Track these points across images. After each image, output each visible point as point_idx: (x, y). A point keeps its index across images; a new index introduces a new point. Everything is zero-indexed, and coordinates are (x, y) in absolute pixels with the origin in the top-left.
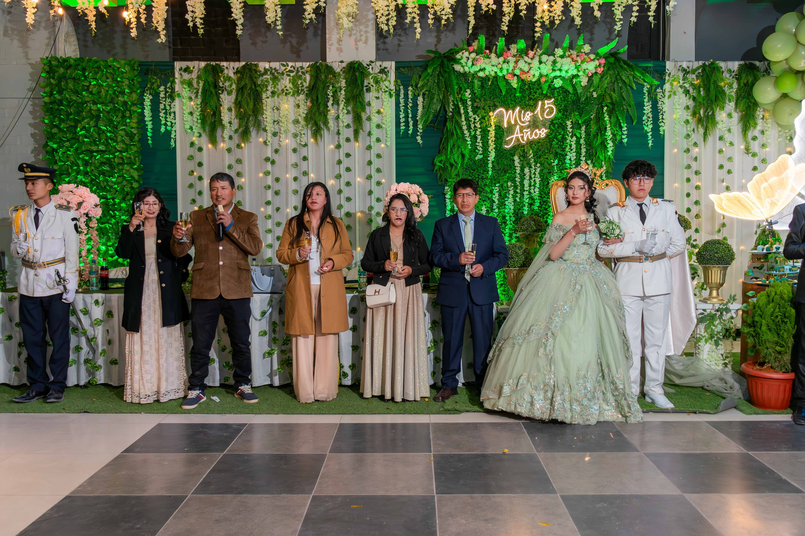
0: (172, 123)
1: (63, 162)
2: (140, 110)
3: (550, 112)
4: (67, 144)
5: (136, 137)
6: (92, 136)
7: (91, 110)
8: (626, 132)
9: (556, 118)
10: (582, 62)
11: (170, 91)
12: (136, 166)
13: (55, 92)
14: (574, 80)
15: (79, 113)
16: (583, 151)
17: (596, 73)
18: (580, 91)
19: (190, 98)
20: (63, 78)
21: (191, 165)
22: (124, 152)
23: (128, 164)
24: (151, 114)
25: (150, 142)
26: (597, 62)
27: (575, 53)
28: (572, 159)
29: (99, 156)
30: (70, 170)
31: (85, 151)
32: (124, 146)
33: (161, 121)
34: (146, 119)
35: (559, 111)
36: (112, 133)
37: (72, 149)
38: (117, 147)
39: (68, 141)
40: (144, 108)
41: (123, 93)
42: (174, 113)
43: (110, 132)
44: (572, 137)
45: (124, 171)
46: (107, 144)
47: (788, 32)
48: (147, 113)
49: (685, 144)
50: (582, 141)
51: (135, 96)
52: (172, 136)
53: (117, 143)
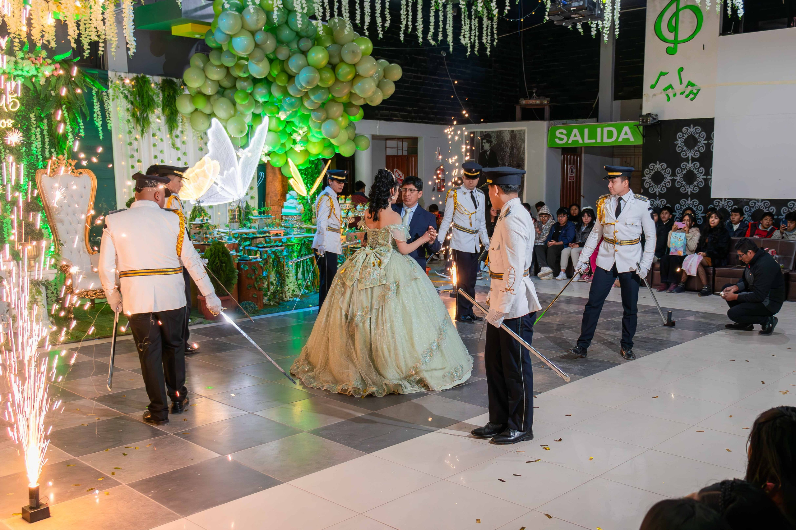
3: (15, 105)
8: (82, 127)
9: (19, 111)
10: (41, 65)
14: (34, 80)
16: (47, 140)
17: (53, 75)
18: (39, 88)
26: (53, 67)
27: (34, 56)
28: (38, 147)
35: (22, 104)
44: (36, 128)
47: (198, 67)
49: (128, 139)
50: (45, 132)
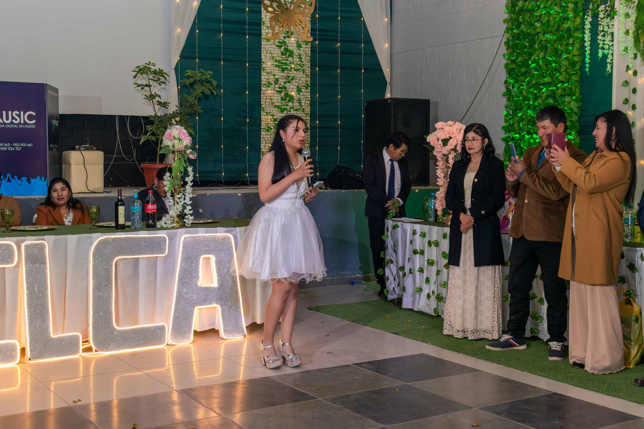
0: (609, 46)
1: (518, 97)
2: (581, 35)
4: (521, 78)
5: (578, 65)
6: (541, 67)
7: (541, 41)
11: (609, 9)
12: (574, 98)
13: (514, 27)
15: (531, 46)
19: (627, 15)
20: (522, 11)
21: (626, 93)
22: (566, 83)
23: (569, 95)
24: (590, 39)
25: (587, 69)
29: (545, 88)
30: (523, 105)
31: (534, 85)
32: (567, 76)
33: (599, 44)
34: (587, 44)
36: (557, 63)
37: (524, 84)
38: (560, 78)
39: (523, 75)
40: (584, 33)
41: (568, 19)
42: (612, 34)
43: (556, 62)
45: (566, 103)
46: (552, 76)
48: (587, 37)
51: (578, 20)
52: (608, 60)
53: (561, 73)
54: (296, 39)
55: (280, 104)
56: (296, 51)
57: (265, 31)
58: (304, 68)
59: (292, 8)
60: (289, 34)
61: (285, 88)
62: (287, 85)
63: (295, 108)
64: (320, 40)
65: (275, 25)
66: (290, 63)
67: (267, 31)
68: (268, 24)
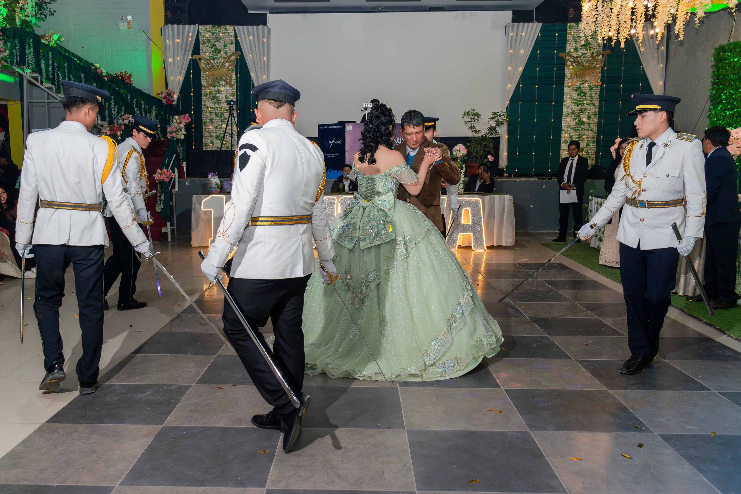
13: (716, 71)
54: (589, 85)
55: (575, 127)
56: (588, 93)
57: (566, 81)
58: (594, 103)
59: (587, 65)
60: (583, 82)
61: (579, 116)
62: (581, 114)
63: (585, 128)
64: (606, 84)
65: (574, 77)
66: (584, 100)
67: (568, 81)
68: (569, 77)
